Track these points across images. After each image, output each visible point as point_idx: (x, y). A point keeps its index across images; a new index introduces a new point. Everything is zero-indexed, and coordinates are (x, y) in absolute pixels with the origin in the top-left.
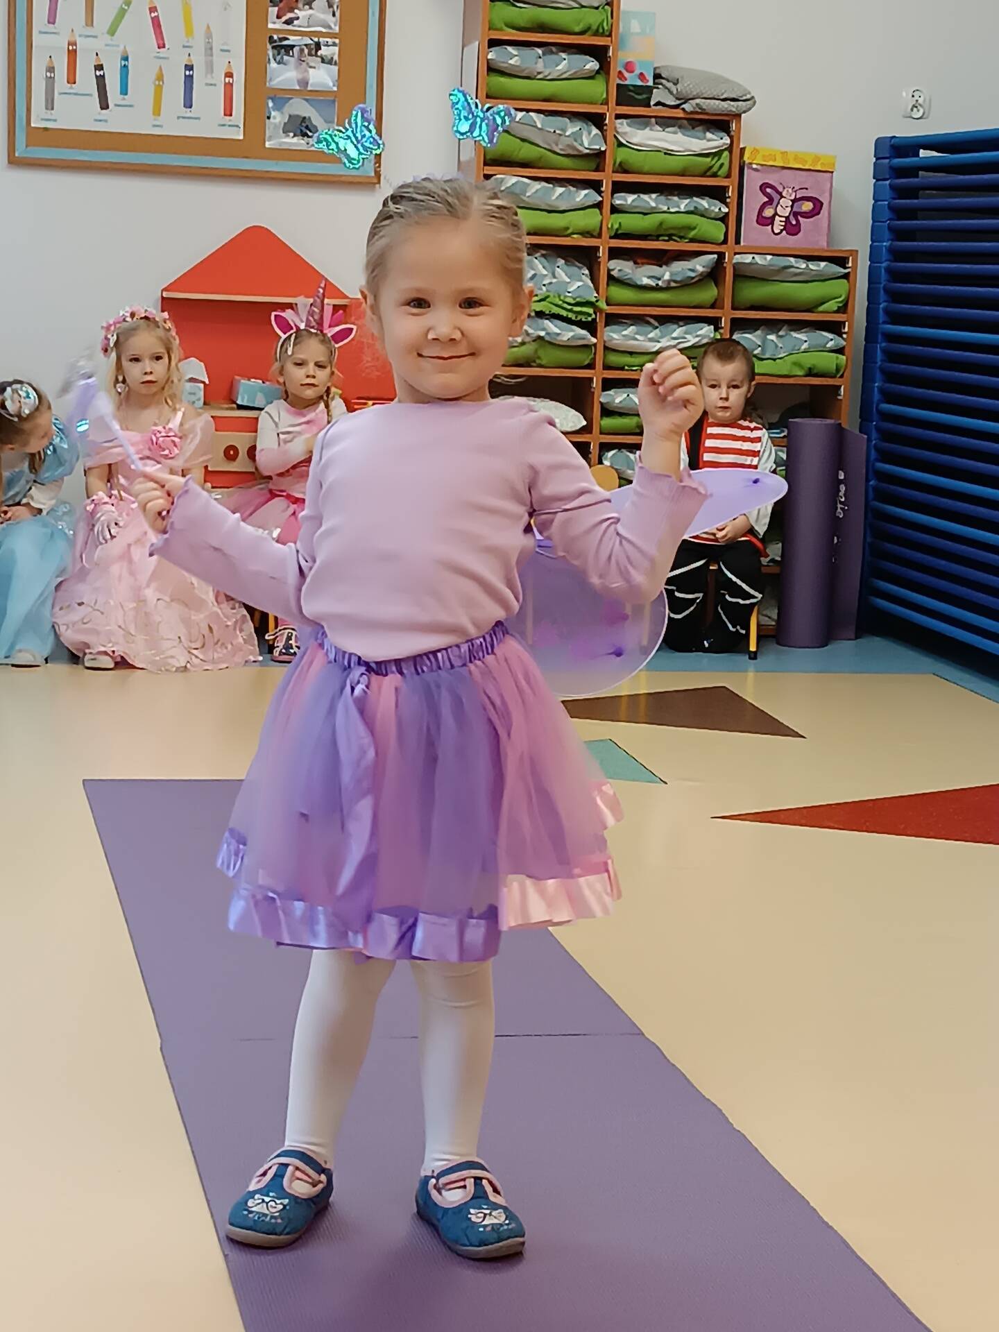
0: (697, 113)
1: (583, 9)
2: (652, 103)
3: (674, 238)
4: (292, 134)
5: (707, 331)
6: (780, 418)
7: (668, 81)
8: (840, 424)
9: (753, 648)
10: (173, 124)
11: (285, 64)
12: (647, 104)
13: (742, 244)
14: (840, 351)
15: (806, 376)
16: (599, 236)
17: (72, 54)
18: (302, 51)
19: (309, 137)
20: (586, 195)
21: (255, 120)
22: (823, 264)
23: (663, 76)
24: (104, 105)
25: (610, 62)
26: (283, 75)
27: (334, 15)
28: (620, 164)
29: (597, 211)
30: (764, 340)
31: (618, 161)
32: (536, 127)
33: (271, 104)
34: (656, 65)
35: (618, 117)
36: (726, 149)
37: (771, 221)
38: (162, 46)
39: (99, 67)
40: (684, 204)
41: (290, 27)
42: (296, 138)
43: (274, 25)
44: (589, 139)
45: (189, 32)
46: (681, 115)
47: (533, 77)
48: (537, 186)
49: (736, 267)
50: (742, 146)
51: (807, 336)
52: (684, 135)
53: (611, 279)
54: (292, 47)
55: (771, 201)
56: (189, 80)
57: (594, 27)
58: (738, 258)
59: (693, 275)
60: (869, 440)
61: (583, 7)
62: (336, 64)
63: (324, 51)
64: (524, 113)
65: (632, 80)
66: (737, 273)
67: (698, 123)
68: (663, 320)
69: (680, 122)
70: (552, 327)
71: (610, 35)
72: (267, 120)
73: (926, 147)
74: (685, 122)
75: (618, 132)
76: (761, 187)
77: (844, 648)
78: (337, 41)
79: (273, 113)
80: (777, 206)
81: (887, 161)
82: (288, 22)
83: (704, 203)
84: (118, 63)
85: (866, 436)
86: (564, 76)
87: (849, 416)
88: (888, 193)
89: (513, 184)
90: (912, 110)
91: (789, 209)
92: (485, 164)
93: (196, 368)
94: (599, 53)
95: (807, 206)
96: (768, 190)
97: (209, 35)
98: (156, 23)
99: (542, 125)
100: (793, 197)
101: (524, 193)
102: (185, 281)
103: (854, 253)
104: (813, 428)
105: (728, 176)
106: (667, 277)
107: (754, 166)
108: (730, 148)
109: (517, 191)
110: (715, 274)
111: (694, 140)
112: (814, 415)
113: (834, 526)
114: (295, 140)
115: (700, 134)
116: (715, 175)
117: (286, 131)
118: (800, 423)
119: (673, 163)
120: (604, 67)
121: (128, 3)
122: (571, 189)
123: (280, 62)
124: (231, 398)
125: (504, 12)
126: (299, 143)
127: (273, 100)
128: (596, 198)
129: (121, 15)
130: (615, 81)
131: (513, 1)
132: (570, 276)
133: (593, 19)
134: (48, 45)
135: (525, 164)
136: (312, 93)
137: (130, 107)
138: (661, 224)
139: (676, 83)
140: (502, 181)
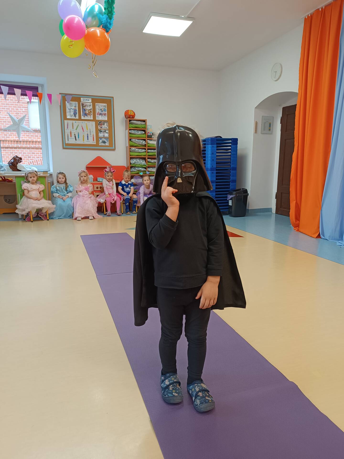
10: (86, 142)
12: (151, 138)
16: (146, 156)
17: (71, 133)
18: (103, 132)
19: (105, 143)
21: (98, 141)
23: (153, 134)
24: (76, 140)
26: (101, 135)
27: (108, 127)
28: (148, 146)
29: (145, 153)
33: (100, 139)
34: (152, 132)
35: (148, 139)
38: (84, 131)
39: (75, 135)
43: (99, 128)
44: (144, 143)
45: (87, 129)
47: (136, 134)
48: (137, 149)
53: (148, 162)
56: (88, 136)
61: (142, 124)
62: (108, 133)
63: (106, 132)
65: (149, 134)
70: (140, 168)
71: (146, 128)
75: (148, 142)
78: (108, 130)
82: (101, 127)
84: (77, 134)
86: (140, 134)
92: (130, 146)
93: (91, 176)
94: (144, 131)
97: (90, 130)
98: (83, 128)
99: (137, 141)
101: (135, 150)
102: (89, 164)
117: (102, 143)
120: (145, 133)
121: (78, 125)
122: (142, 150)
123: (100, 133)
124: (97, 180)
125: (131, 125)
126: (103, 144)
127: (100, 138)
128: (145, 151)
129: (77, 127)
130: (147, 135)
131: (132, 124)
132: (142, 161)
133: (143, 126)
134: (67, 132)
135: (135, 147)
136: (105, 137)
137: (80, 140)
138: (154, 154)
139: (155, 135)
140: (132, 149)
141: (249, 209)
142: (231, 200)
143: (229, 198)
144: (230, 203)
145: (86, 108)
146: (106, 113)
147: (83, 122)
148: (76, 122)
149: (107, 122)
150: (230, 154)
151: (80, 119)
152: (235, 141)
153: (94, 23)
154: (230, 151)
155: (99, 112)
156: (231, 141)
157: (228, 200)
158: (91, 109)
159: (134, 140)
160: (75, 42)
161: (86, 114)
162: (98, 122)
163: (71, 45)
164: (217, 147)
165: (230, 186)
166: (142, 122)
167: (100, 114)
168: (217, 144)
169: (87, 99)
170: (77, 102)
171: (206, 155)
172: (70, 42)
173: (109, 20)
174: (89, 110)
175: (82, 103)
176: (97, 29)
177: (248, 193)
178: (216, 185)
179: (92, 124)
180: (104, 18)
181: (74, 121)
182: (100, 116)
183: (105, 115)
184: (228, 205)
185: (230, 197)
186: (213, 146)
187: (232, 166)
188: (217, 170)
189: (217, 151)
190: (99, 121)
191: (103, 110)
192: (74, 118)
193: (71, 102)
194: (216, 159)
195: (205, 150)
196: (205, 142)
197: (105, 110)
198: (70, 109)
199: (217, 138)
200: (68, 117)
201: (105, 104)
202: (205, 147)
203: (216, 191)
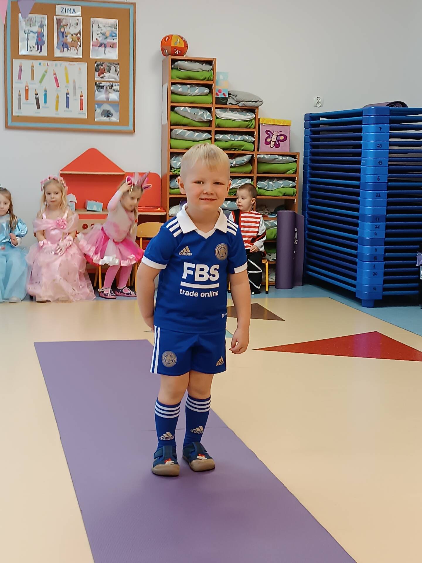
0: (243, 106)
1: (204, 72)
2: (228, 103)
3: (237, 149)
4: (104, 116)
6: (275, 210)
7: (233, 95)
8: (295, 212)
9: (267, 290)
10: (63, 113)
11: (101, 92)
12: (226, 104)
13: (260, 151)
14: (295, 187)
15: (283, 196)
17: (27, 90)
18: (107, 87)
19: (110, 117)
20: (206, 135)
21: (91, 111)
22: (288, 157)
23: (231, 94)
24: (39, 107)
25: (213, 90)
26: (101, 96)
27: (118, 75)
28: (217, 125)
29: (210, 140)
30: (268, 184)
31: (217, 124)
32: (188, 112)
33: (96, 106)
34: (229, 90)
35: (216, 108)
36: (253, 119)
37: (270, 143)
38: (58, 86)
39: (36, 94)
40: (240, 138)
41: (102, 79)
42: (105, 117)
43: (97, 79)
44: (207, 116)
45: (68, 82)
46: (238, 107)
47: (186, 95)
48: (189, 132)
49: (258, 159)
50: (259, 118)
51: (283, 182)
52: (239, 114)
54: (103, 86)
56: (68, 98)
57: (207, 77)
58: (259, 156)
59: (243, 162)
60: (305, 217)
61: (203, 71)
62: (119, 92)
63: (114, 87)
64: (184, 107)
65: (221, 95)
66: (258, 161)
67: (243, 110)
69: (237, 110)
71: (213, 80)
72: (95, 112)
73: (322, 117)
74: (239, 110)
75: (216, 114)
76: (266, 131)
77: (298, 289)
78: (119, 84)
79: (97, 109)
80: (272, 138)
81: (309, 122)
82: (102, 78)
83: (247, 137)
84: (43, 93)
85: (304, 216)
86: (197, 95)
87: (298, 210)
88: (309, 133)
89: (181, 132)
90: (317, 104)
91: (276, 139)
92: (171, 125)
93: (72, 198)
94: (209, 87)
95: (282, 138)
96: (268, 132)
97: (74, 82)
98: (56, 79)
99: (190, 111)
100: (277, 135)
101: (185, 135)
102: (69, 167)
103: (298, 153)
104: (286, 214)
105: (255, 128)
106: (234, 163)
107: (263, 124)
108: (255, 118)
109: (182, 134)
110: (251, 162)
111: (243, 116)
112: (286, 209)
113: (294, 247)
115: (245, 114)
116: (250, 128)
117: (102, 115)
118: (282, 212)
119: (235, 124)
120: (211, 91)
121: (46, 72)
122: (201, 133)
123: (99, 91)
124: (85, 208)
125: (176, 73)
126: (106, 119)
127: (97, 104)
128: (210, 136)
129: (44, 76)
130: (215, 96)
131: (179, 69)
133: (207, 75)
134: (18, 87)
135: (184, 125)
136: (111, 102)
137: (48, 107)
138: (232, 145)
139: (236, 96)
140: (177, 131)
143: (421, 262)
145: (67, 30)
146: (115, 41)
147: (58, 63)
148: (40, 64)
149: (118, 64)
151: (51, 57)
155: (98, 39)
157: (419, 267)
158: (79, 33)
159: (182, 108)
161: (66, 44)
162: (96, 65)
164: (391, 129)
166: (204, 65)
167: (101, 45)
168: (392, 122)
169: (69, 7)
170: (46, 16)
171: (363, 150)
174: (74, 35)
175: (58, 17)
178: (387, 227)
179: (80, 69)
181: (36, 63)
182: (102, 49)
183: (112, 47)
186: (381, 128)
188: (389, 188)
189: (390, 140)
191: (108, 34)
192: (37, 53)
193: (30, 15)
194: (389, 161)
195: (360, 138)
196: (361, 117)
197: (113, 34)
198: (27, 33)
199: (392, 106)
200: (23, 52)
201: (114, 20)
202: (360, 130)
203: (386, 243)
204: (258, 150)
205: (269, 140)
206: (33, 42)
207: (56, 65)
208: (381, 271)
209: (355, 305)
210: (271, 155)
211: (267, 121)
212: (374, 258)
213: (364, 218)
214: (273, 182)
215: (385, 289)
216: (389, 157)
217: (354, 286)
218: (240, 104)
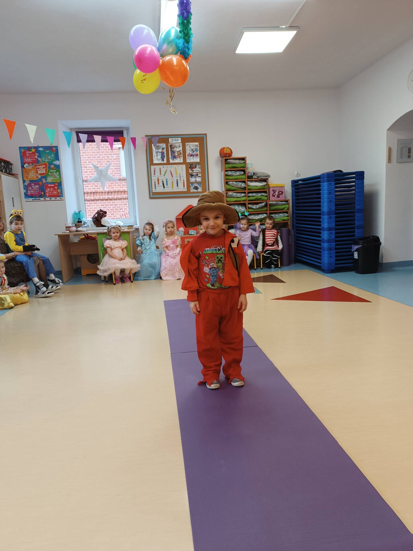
0: (261, 179)
2: (253, 178)
3: (259, 200)
5: (265, 215)
8: (289, 229)
10: (175, 189)
12: (252, 178)
14: (288, 216)
15: (283, 221)
16: (246, 201)
17: (158, 180)
18: (195, 175)
19: (197, 189)
20: (243, 194)
21: (189, 187)
22: (284, 202)
23: (255, 173)
24: (164, 187)
26: (192, 180)
27: (200, 169)
28: (249, 189)
29: (245, 197)
34: (253, 172)
35: (248, 181)
37: (275, 196)
38: (172, 177)
39: (163, 181)
40: (260, 194)
41: (193, 172)
43: (190, 171)
44: (243, 185)
45: (177, 174)
47: (233, 176)
48: (235, 194)
49: (270, 204)
50: (269, 184)
51: (282, 214)
52: (259, 183)
53: (249, 208)
54: (193, 175)
55: (274, 193)
56: (177, 182)
57: (243, 167)
58: (270, 202)
59: (262, 206)
60: (294, 231)
61: (240, 163)
62: (201, 177)
63: (199, 175)
65: (250, 175)
67: (261, 181)
68: (258, 214)
69: (258, 181)
71: (245, 168)
73: (300, 181)
75: (248, 184)
76: (272, 190)
77: (292, 266)
78: (201, 173)
79: (191, 186)
81: (293, 184)
83: (263, 194)
84: (166, 180)
86: (238, 175)
87: (290, 227)
88: (294, 189)
89: (231, 194)
90: (297, 175)
91: (278, 194)
92: (226, 191)
93: (182, 229)
94: (244, 171)
95: (281, 193)
96: (274, 191)
97: (180, 174)
98: (171, 173)
99: (235, 184)
100: (278, 192)
101: (233, 195)
102: (179, 215)
104: (284, 230)
105: (267, 189)
106: (258, 207)
107: (271, 187)
108: (267, 184)
110: (266, 205)
111: (261, 184)
112: (285, 227)
113: (289, 246)
114: (195, 190)
116: (265, 189)
117: (194, 189)
118: (282, 229)
119: (257, 188)
120: (245, 173)
121: (166, 170)
122: (241, 194)
123: (192, 178)
124: (188, 233)
125: (228, 166)
126: (196, 191)
127: (191, 184)
128: (245, 195)
129: (166, 172)
130: (247, 175)
131: (229, 163)
132: (242, 208)
133: (242, 165)
134: (154, 178)
135: (233, 190)
136: (197, 182)
137: (168, 187)
138: (256, 198)
139: (257, 174)
140: (229, 194)
141: (384, 262)
142: (357, 252)
143: (354, 249)
144: (356, 256)
146: (198, 153)
147: (172, 166)
148: (163, 167)
149: (200, 164)
150: (354, 192)
151: (168, 163)
152: (360, 175)
153: (171, 50)
154: (354, 188)
155: (190, 152)
156: (354, 175)
157: (353, 252)
158: (181, 150)
159: (231, 182)
160: (148, 75)
161: (175, 156)
162: (189, 165)
163: (144, 80)
164: (336, 184)
165: (356, 233)
166: (241, 160)
167: (191, 155)
168: (335, 180)
169: (175, 139)
170: (165, 144)
171: (322, 196)
172: (143, 76)
173: (186, 45)
174: (179, 152)
175: (170, 144)
176: (174, 56)
177: (381, 241)
178: (336, 233)
179: (182, 168)
180: (180, 43)
181: (161, 166)
182: (192, 157)
183: (197, 156)
184: (353, 259)
185: (355, 247)
186: (330, 184)
187: (358, 207)
188: (336, 213)
189: (336, 189)
190: (189, 163)
191: (194, 150)
192: (162, 162)
193: (157, 144)
194: (335, 200)
195: (320, 190)
196: (320, 179)
197: (197, 150)
198: (157, 153)
199: (335, 172)
200: (155, 161)
201: (197, 143)
202: (320, 186)
203: (336, 241)
204: (269, 200)
205: (274, 194)
206: (159, 157)
207: (171, 167)
208: (334, 255)
209: (321, 272)
210: (276, 201)
211: (273, 185)
212: (330, 249)
213: (324, 229)
214: (278, 215)
215: (336, 264)
216: (335, 198)
217: (320, 263)
218: (259, 178)
